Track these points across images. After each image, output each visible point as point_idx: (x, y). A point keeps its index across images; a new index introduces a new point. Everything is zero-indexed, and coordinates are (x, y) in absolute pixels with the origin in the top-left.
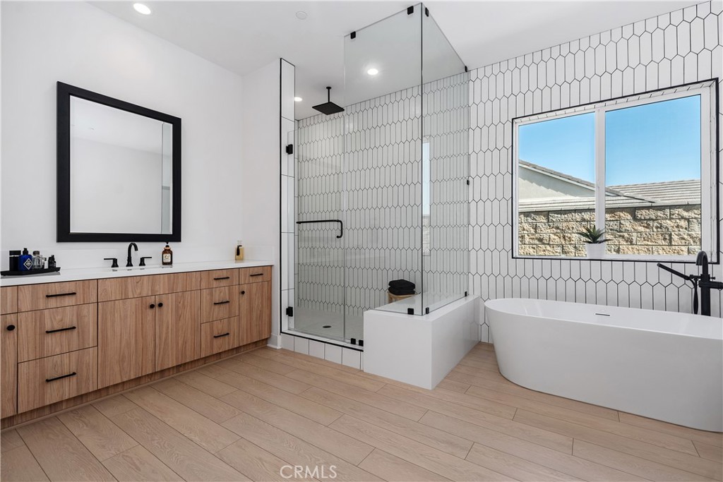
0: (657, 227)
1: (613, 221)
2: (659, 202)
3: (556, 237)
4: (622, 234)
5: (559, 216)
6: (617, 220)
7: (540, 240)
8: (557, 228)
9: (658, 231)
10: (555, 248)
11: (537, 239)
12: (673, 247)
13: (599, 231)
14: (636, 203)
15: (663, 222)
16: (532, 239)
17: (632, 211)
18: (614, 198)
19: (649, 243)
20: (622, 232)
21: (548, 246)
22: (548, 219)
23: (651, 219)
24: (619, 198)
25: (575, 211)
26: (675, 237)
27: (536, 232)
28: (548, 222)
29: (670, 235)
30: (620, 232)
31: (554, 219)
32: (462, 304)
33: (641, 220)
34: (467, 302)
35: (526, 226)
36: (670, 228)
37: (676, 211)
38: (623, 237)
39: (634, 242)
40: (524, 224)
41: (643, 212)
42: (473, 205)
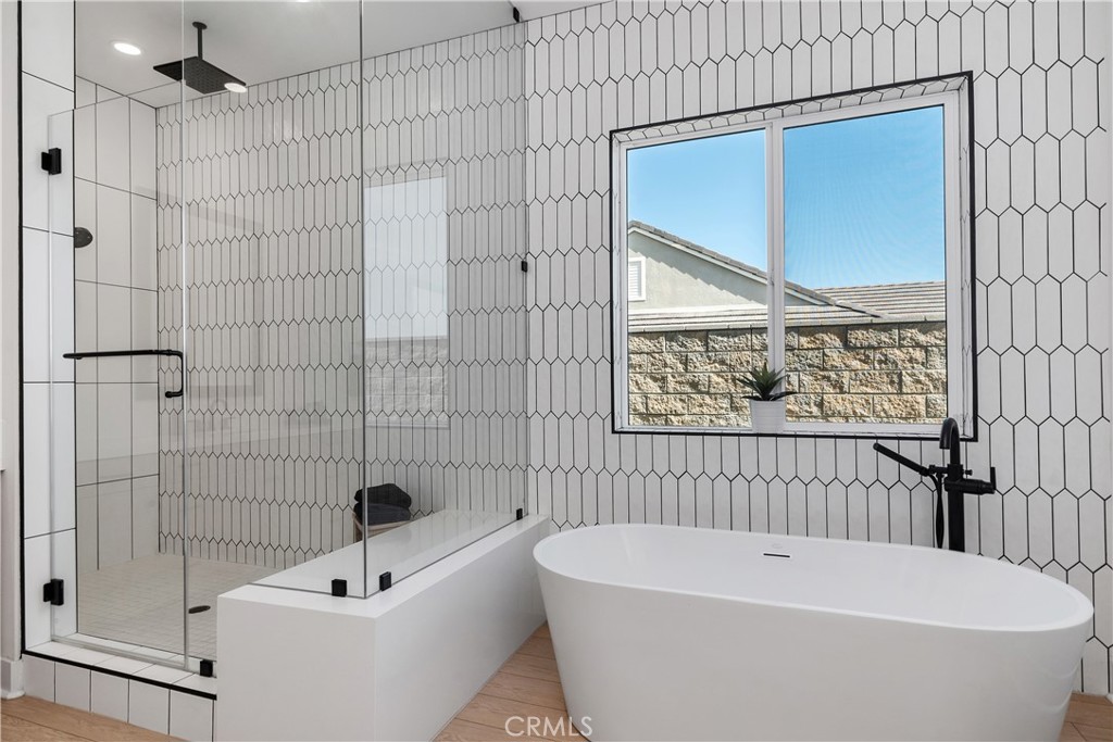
0: (880, 362)
1: (812, 349)
2: (887, 316)
3: (720, 380)
4: (826, 373)
5: (725, 339)
6: (818, 349)
7: (694, 385)
8: (722, 362)
9: (881, 369)
10: (719, 400)
11: (688, 383)
12: (905, 397)
13: (774, 374)
14: (851, 318)
15: (890, 351)
16: (680, 383)
17: (842, 331)
18: (822, 309)
19: (869, 390)
20: (827, 370)
21: (707, 397)
22: (707, 344)
23: (870, 347)
24: (829, 308)
25: (752, 330)
26: (907, 379)
27: (686, 370)
28: (707, 351)
29: (900, 375)
30: (824, 369)
31: (716, 346)
32: (508, 538)
33: (855, 348)
34: (522, 531)
35: (670, 358)
36: (900, 363)
37: (909, 333)
38: (828, 379)
39: (846, 388)
40: (665, 354)
41: (859, 334)
42: (535, 315)
